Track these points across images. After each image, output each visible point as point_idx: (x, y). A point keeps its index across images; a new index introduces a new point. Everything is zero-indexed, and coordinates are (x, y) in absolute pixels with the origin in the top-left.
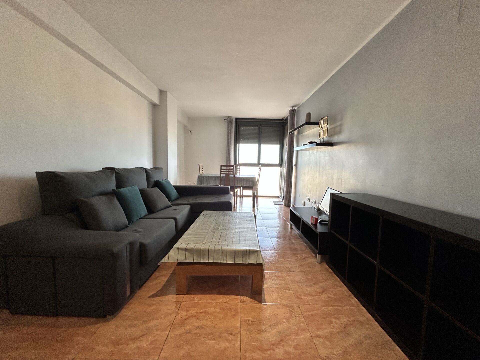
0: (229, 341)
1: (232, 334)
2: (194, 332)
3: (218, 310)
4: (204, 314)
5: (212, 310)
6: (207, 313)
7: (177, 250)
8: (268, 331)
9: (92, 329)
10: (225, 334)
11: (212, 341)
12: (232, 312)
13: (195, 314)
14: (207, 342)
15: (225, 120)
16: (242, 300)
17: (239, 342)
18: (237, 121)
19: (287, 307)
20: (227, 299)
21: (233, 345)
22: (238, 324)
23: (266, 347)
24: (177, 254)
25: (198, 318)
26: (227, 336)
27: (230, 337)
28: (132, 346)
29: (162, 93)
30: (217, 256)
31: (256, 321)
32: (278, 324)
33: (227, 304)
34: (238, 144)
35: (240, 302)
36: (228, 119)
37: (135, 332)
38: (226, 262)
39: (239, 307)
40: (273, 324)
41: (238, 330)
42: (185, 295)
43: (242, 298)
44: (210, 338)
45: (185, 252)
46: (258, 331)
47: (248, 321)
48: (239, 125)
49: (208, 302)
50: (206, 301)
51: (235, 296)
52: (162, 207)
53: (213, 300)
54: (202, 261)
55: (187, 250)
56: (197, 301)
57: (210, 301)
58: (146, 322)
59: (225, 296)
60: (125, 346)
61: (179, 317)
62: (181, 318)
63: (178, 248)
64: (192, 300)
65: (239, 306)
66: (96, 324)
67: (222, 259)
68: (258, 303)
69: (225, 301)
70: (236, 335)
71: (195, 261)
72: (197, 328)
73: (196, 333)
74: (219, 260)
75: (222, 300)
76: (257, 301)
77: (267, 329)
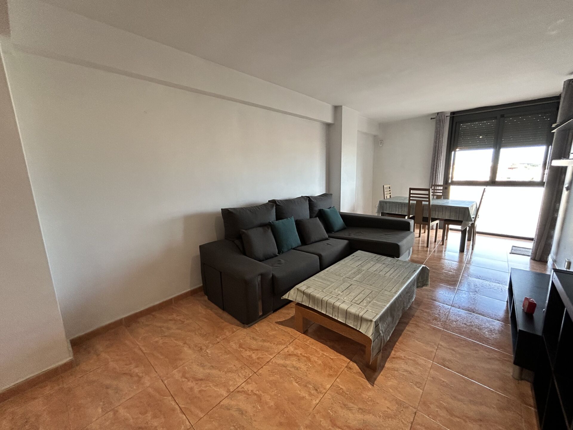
0: (310, 394)
1: (317, 390)
2: (289, 368)
3: (320, 362)
4: (305, 358)
5: (315, 359)
6: (309, 359)
7: (296, 292)
8: (353, 411)
9: (235, 328)
10: (311, 386)
11: (297, 384)
12: (331, 372)
13: (299, 355)
14: (293, 382)
15: (431, 119)
16: (350, 366)
17: (317, 401)
18: (453, 117)
19: (397, 403)
20: (335, 357)
21: (311, 400)
22: (328, 386)
23: (339, 423)
24: (296, 294)
25: (299, 359)
26: (311, 389)
27: (313, 392)
28: (248, 353)
29: (337, 109)
30: (330, 310)
31: (347, 394)
32: (369, 413)
33: (332, 361)
34: (453, 153)
35: (346, 366)
36: (438, 117)
37: (254, 344)
38: (337, 319)
39: (341, 371)
40: (365, 409)
41: (325, 391)
42: (302, 333)
43: (351, 363)
44: (297, 381)
45: (303, 295)
46: (343, 404)
47: (341, 389)
48: (456, 123)
49: (317, 350)
50: (315, 348)
51: (346, 358)
52: (317, 239)
53: (322, 351)
54: (315, 309)
55: (304, 294)
56: (309, 345)
57: (318, 350)
58: (264, 341)
59: (336, 353)
60: (244, 350)
61: (286, 350)
62: (288, 352)
63: (298, 289)
64: (304, 341)
65: (342, 369)
66: (238, 326)
67: (334, 315)
68: (364, 379)
69: (331, 358)
70: (319, 393)
71: (310, 306)
72: (294, 367)
73: (290, 371)
74: (331, 314)
75: (330, 355)
76: (365, 376)
77: (354, 409)
